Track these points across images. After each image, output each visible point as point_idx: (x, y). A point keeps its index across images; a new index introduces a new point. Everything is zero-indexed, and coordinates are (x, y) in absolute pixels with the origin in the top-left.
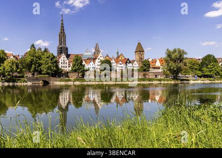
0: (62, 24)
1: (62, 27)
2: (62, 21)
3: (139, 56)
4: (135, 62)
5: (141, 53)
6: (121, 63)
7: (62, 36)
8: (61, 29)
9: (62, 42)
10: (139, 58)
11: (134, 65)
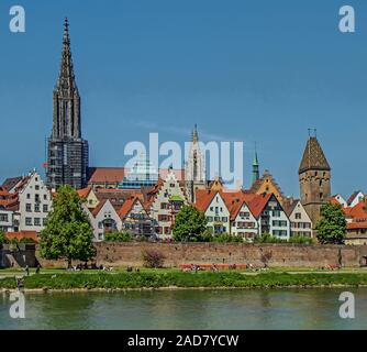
0: (67, 55)
1: (67, 64)
2: (67, 43)
3: (311, 186)
4: (299, 209)
5: (320, 173)
6: (245, 209)
7: (68, 101)
8: (64, 75)
9: (65, 123)
10: (313, 194)
11: (293, 218)
